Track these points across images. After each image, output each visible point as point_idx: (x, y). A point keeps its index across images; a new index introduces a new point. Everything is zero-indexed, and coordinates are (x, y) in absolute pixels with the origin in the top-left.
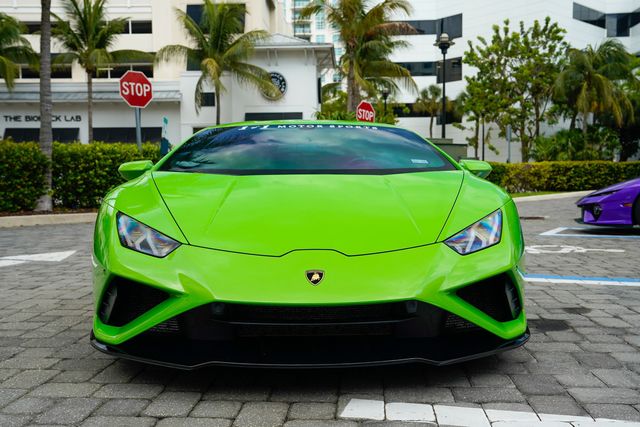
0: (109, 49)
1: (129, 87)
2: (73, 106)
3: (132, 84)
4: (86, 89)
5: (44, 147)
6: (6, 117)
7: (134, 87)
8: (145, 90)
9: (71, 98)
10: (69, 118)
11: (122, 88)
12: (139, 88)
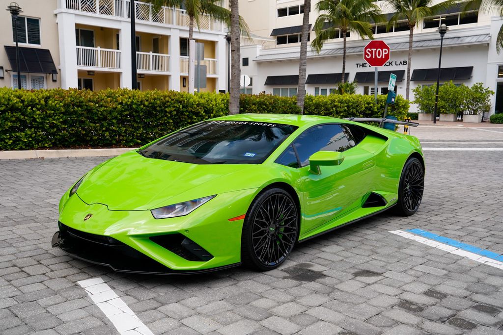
0: (429, 5)
1: (371, 53)
2: (402, 53)
3: (374, 50)
4: (408, 40)
5: (299, 100)
6: (357, 64)
7: (376, 51)
8: (384, 53)
9: (401, 48)
10: (398, 63)
11: (366, 54)
12: (379, 51)
